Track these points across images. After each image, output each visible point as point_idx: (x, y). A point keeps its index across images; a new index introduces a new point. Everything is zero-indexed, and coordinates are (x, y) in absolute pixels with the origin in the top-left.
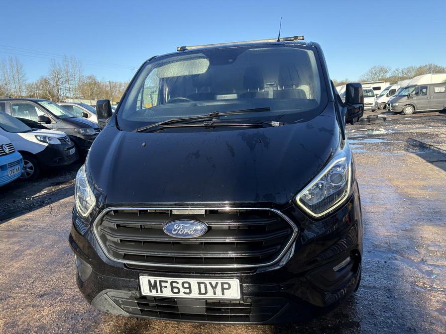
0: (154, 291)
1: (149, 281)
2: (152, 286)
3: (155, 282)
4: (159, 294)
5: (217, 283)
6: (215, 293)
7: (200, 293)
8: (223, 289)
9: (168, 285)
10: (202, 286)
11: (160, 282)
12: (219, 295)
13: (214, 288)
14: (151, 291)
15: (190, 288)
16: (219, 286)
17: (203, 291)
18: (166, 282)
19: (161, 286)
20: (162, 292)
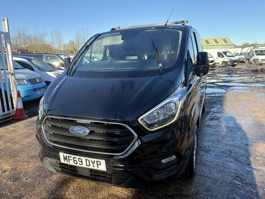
0: (66, 161)
1: (64, 155)
2: (65, 159)
3: (66, 156)
4: (68, 163)
5: (94, 161)
6: (94, 166)
7: (87, 165)
8: (98, 165)
9: (72, 158)
10: (88, 161)
11: (69, 157)
12: (96, 168)
13: (93, 163)
14: (65, 161)
15: (82, 161)
16: (96, 162)
17: (88, 164)
18: (71, 157)
19: (69, 159)
20: (69, 162)
